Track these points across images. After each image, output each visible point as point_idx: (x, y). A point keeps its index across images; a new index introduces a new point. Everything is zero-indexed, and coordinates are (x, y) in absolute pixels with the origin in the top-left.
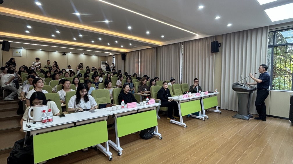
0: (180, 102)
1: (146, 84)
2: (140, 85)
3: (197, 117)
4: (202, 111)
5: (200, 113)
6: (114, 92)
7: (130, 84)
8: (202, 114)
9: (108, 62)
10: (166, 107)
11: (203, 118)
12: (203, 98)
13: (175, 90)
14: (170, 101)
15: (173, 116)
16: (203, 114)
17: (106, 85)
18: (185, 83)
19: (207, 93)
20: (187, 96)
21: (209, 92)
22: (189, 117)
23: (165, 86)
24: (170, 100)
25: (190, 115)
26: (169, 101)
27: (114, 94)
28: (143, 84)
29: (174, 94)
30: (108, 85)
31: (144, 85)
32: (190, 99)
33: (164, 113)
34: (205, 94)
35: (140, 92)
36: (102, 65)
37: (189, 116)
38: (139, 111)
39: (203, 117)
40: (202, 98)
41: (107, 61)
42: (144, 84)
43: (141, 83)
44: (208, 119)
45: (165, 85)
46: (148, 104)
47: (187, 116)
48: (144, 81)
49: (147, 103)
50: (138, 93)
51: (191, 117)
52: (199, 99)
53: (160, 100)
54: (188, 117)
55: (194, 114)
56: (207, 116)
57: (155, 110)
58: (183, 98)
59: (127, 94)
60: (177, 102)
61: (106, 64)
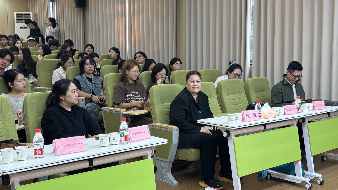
0: (233, 134)
1: (138, 78)
2: (121, 84)
3: (289, 178)
4: (304, 160)
5: (299, 167)
6: (28, 106)
7: (93, 81)
8: (305, 167)
9: (35, 15)
10: (193, 150)
11: (306, 183)
12: (307, 121)
13: (226, 98)
14: (208, 132)
15: (217, 176)
16: (307, 170)
17: (10, 84)
18: (262, 76)
19: (320, 105)
20: (255, 115)
21: (328, 103)
22: (267, 178)
23: (192, 84)
24: (207, 128)
25: (269, 174)
26: (203, 130)
27: (28, 111)
28: (127, 81)
29: (224, 110)
30: (13, 84)
31: (131, 82)
32: (265, 125)
33: (192, 169)
34: (314, 109)
35: (118, 104)
36: (18, 25)
37: (266, 175)
38: (96, 163)
39: (307, 180)
40: (303, 119)
41: (31, 13)
42: (132, 80)
43: (124, 79)
44: (321, 184)
45: (193, 82)
46: (126, 140)
47: (260, 174)
48: (132, 71)
49: (123, 139)
50: (113, 107)
51: (272, 178)
52: (295, 123)
53: (175, 127)
54: (261, 180)
55: (280, 169)
56: (319, 175)
57: (150, 158)
58: (243, 119)
59: (69, 110)
60: (225, 135)
61: (28, 22)
